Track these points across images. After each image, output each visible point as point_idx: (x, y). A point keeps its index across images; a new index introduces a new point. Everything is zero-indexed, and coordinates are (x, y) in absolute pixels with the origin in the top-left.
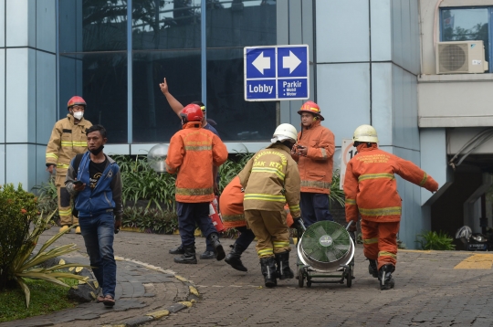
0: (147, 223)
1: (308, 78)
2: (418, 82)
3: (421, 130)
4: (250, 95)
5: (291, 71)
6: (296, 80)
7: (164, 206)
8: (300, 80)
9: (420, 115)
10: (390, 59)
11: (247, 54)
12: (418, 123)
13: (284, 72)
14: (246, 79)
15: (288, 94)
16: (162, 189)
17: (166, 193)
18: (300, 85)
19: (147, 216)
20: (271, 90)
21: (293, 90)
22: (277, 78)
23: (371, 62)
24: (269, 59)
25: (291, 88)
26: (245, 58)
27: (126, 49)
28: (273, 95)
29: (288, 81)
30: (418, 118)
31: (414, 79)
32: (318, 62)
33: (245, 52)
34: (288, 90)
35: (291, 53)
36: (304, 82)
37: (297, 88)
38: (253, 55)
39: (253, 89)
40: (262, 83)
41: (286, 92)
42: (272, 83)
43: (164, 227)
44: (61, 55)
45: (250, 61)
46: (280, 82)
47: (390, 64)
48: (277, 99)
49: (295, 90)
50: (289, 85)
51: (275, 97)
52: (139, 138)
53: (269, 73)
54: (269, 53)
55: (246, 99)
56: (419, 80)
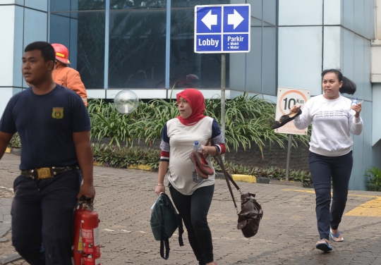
0: (105, 157)
1: (249, 33)
2: (372, 46)
3: (373, 84)
4: (200, 48)
5: (235, 27)
6: (239, 36)
7: (122, 144)
8: (242, 36)
9: (372, 72)
10: (339, 24)
11: (198, 12)
12: (371, 78)
13: (229, 28)
14: (196, 34)
15: (232, 47)
16: (122, 129)
17: (125, 132)
18: (242, 39)
19: (106, 152)
20: (217, 44)
21: (235, 44)
22: (222, 33)
23: (323, 26)
24: (216, 16)
25: (235, 42)
26: (196, 15)
27: (105, 9)
28: (219, 48)
29: (232, 36)
30: (371, 75)
31: (367, 42)
32: (279, 25)
33: (196, 10)
34: (232, 44)
35: (235, 11)
36: (246, 37)
37: (240, 42)
38: (203, 12)
39: (201, 43)
40: (209, 37)
41: (230, 46)
42: (218, 38)
43: (119, 162)
44: (52, 13)
45: (200, 17)
46: (226, 36)
47: (339, 28)
48: (222, 52)
49: (238, 44)
50: (233, 39)
51: (220, 50)
52: (113, 85)
53: (216, 28)
54: (216, 11)
55: (195, 51)
56: (372, 44)
